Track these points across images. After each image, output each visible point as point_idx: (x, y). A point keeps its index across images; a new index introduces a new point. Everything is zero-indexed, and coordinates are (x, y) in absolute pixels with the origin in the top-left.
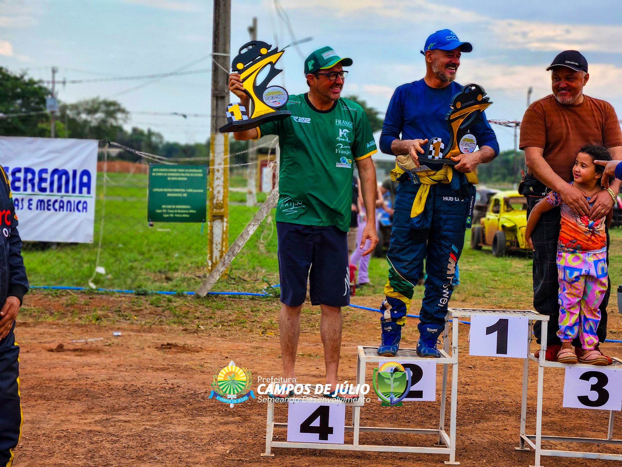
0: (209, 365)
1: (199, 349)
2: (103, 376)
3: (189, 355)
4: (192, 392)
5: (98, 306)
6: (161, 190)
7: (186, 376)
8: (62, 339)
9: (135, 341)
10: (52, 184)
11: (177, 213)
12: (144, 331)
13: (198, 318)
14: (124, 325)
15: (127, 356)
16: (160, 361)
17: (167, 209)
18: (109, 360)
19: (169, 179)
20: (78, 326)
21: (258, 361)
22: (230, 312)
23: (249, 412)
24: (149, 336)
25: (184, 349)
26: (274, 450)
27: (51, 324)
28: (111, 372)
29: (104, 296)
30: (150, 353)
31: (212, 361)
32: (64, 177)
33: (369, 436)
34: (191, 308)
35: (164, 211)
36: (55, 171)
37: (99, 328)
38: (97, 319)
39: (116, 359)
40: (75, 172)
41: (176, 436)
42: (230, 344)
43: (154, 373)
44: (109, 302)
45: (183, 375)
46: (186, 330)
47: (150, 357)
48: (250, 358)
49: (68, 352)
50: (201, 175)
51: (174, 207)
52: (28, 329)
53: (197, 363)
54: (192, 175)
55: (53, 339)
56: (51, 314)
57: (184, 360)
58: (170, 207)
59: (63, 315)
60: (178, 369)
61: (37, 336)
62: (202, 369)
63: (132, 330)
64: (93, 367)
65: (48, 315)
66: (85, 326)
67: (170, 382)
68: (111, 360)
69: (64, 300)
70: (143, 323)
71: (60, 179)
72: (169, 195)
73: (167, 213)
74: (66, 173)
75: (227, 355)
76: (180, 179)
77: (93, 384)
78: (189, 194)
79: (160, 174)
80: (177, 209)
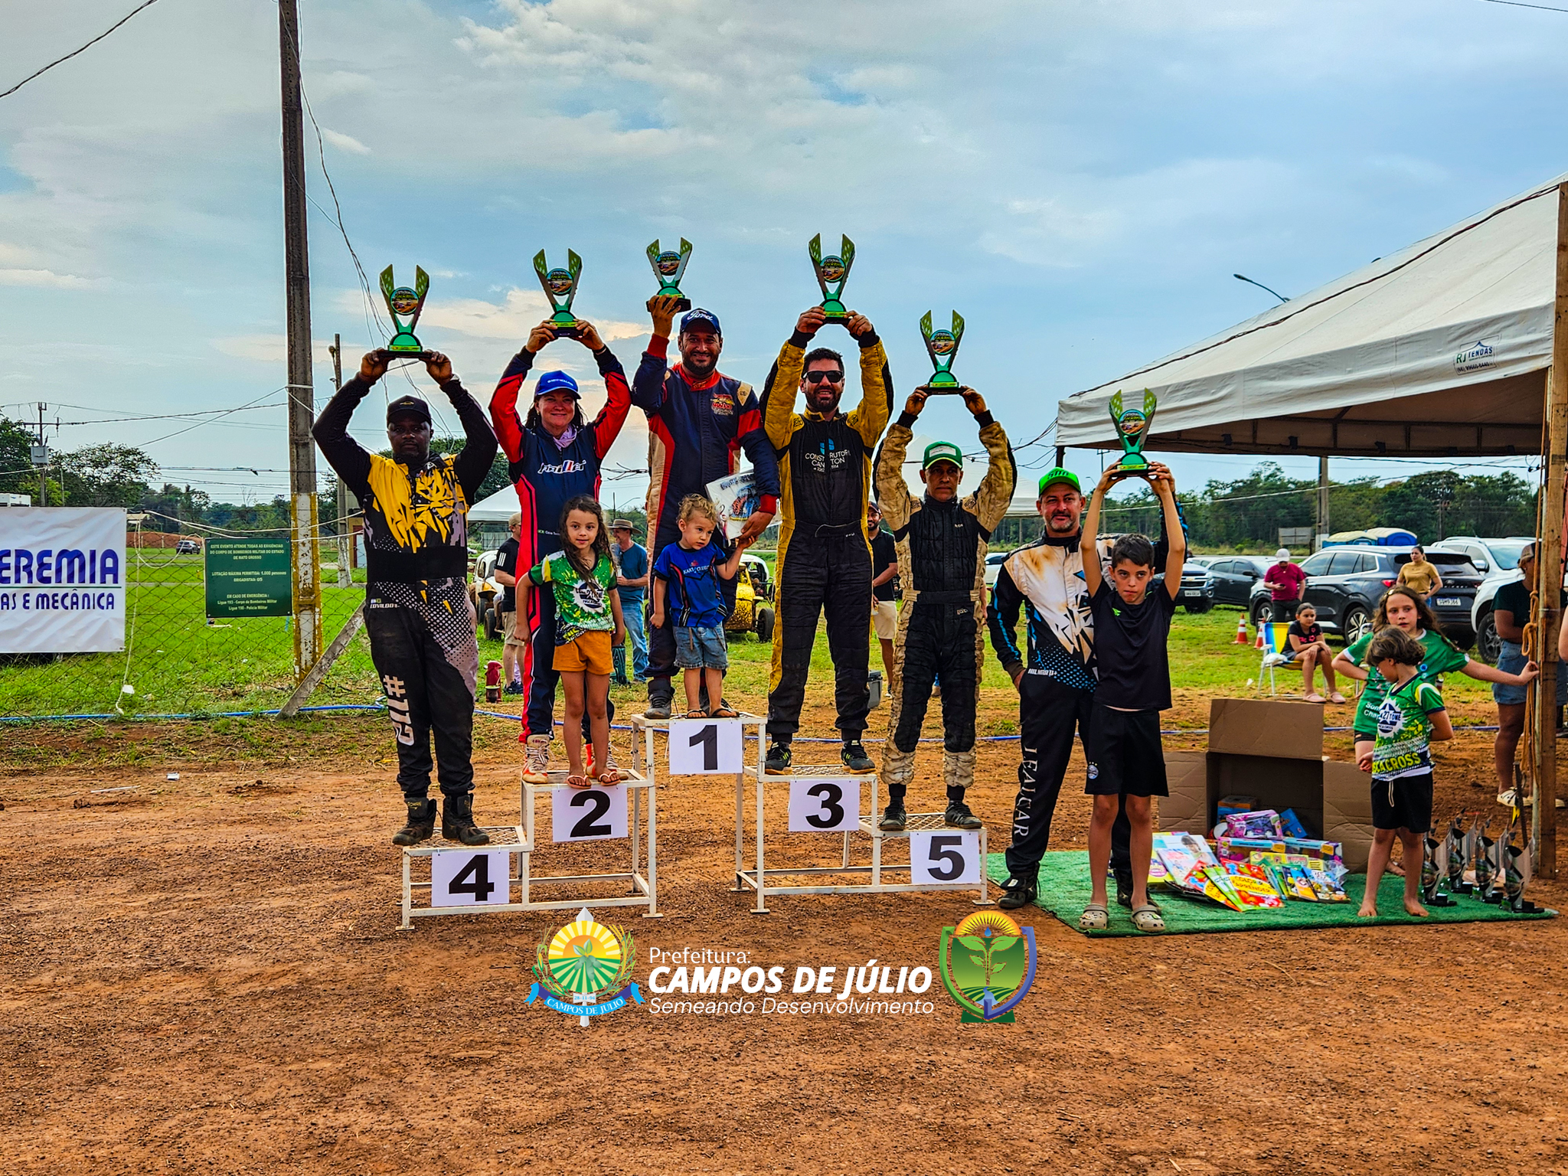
0: (309, 810)
1: (292, 790)
2: (154, 839)
3: (277, 799)
4: (289, 850)
5: (136, 740)
6: (225, 574)
7: (277, 829)
8: (86, 789)
9: (197, 785)
10: (59, 571)
11: (250, 605)
12: (208, 770)
13: (286, 746)
14: (177, 764)
15: (187, 808)
16: (236, 809)
17: (234, 600)
18: (160, 815)
19: (235, 558)
20: (108, 768)
21: (377, 799)
22: (332, 735)
23: (372, 871)
24: (216, 777)
25: (270, 791)
26: (414, 920)
27: (66, 771)
28: (165, 831)
29: (145, 726)
30: (221, 800)
31: (313, 804)
32: (77, 561)
33: (541, 890)
34: (275, 733)
35: (230, 602)
36: (63, 553)
37: (141, 771)
38: (137, 758)
39: (170, 813)
40: (93, 554)
41: (271, 913)
42: (334, 779)
43: (230, 829)
44: (152, 732)
45: (272, 828)
46: (269, 764)
47: (219, 806)
48: (366, 796)
49: (97, 808)
50: (282, 552)
51: (244, 596)
52: (32, 779)
53: (291, 808)
54: (268, 552)
55: (72, 790)
56: (66, 755)
57: (271, 804)
58: (239, 596)
59: (85, 756)
60: (264, 820)
61: (48, 787)
62: (299, 817)
63: (190, 770)
64: (138, 825)
65: (61, 757)
66: (119, 768)
67: (254, 839)
68: (164, 814)
69: (82, 734)
70: (205, 758)
71: (71, 563)
72: (235, 580)
73: (234, 605)
74: (78, 554)
75: (332, 794)
76: (251, 557)
77: (139, 851)
78: (264, 577)
79: (222, 552)
80: (249, 599)
